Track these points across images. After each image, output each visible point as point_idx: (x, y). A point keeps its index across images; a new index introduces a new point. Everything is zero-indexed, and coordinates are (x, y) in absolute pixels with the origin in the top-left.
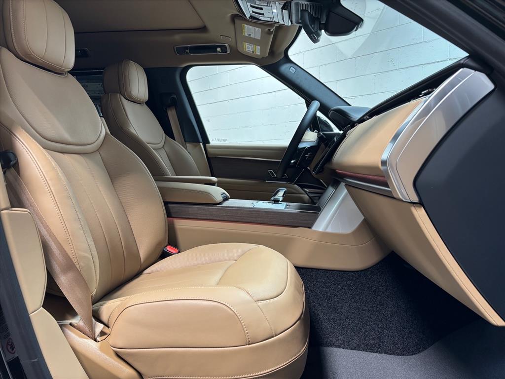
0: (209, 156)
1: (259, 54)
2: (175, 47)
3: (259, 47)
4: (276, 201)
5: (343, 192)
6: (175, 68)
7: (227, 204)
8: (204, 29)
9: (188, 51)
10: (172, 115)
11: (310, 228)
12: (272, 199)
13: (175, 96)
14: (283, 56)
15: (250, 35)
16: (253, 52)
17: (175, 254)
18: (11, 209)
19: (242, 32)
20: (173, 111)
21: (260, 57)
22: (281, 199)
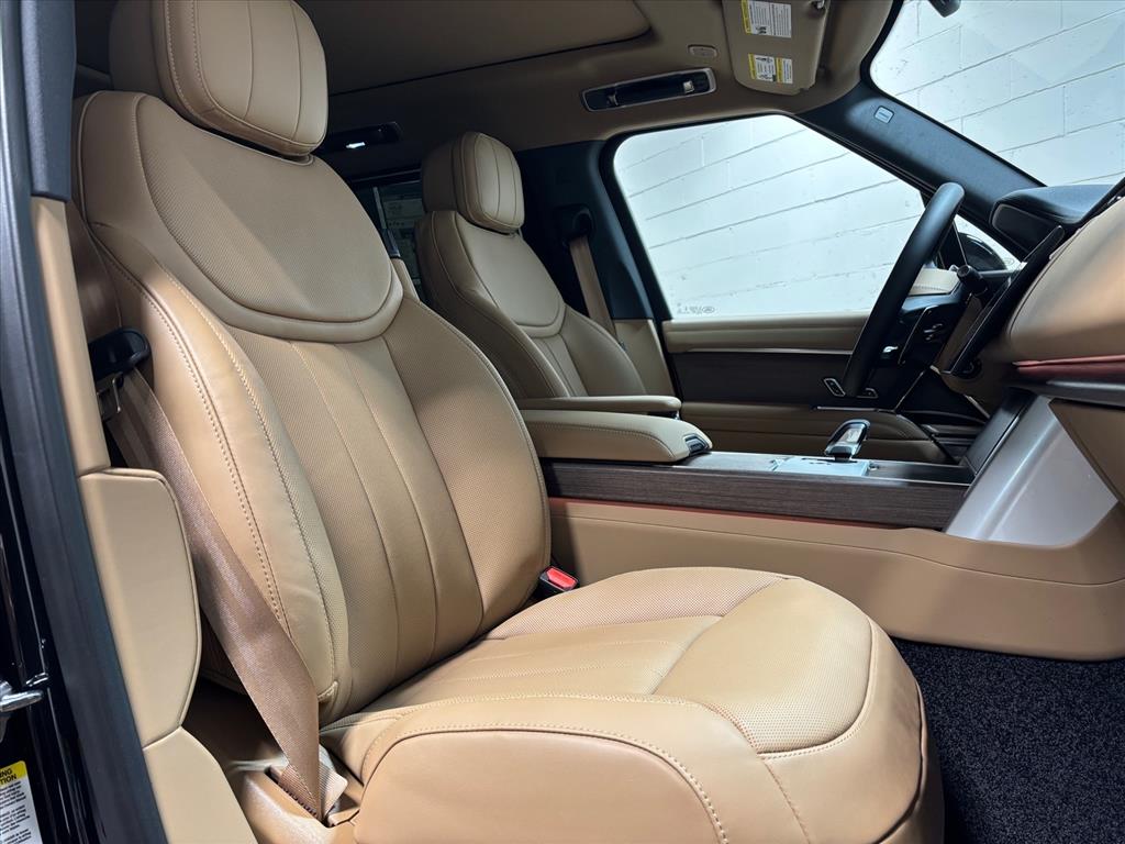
0: (670, 351)
1: (790, 81)
2: (584, 93)
3: (789, 62)
4: (842, 456)
5: (1045, 424)
6: (588, 144)
7: (702, 463)
8: (648, 36)
9: (613, 98)
10: (582, 258)
11: (939, 530)
12: (829, 449)
13: (587, 212)
14: (856, 80)
15: (762, 30)
16: (774, 77)
17: (568, 589)
18: (109, 471)
19: (741, 24)
20: (583, 247)
21: (795, 92)
22: (854, 449)
